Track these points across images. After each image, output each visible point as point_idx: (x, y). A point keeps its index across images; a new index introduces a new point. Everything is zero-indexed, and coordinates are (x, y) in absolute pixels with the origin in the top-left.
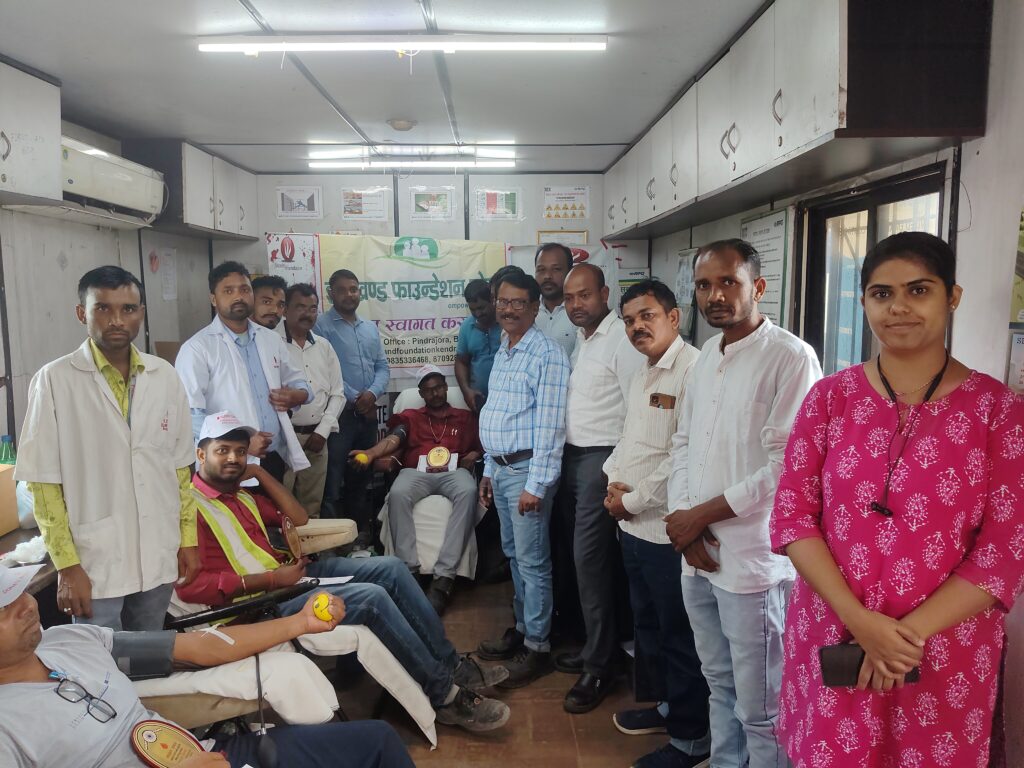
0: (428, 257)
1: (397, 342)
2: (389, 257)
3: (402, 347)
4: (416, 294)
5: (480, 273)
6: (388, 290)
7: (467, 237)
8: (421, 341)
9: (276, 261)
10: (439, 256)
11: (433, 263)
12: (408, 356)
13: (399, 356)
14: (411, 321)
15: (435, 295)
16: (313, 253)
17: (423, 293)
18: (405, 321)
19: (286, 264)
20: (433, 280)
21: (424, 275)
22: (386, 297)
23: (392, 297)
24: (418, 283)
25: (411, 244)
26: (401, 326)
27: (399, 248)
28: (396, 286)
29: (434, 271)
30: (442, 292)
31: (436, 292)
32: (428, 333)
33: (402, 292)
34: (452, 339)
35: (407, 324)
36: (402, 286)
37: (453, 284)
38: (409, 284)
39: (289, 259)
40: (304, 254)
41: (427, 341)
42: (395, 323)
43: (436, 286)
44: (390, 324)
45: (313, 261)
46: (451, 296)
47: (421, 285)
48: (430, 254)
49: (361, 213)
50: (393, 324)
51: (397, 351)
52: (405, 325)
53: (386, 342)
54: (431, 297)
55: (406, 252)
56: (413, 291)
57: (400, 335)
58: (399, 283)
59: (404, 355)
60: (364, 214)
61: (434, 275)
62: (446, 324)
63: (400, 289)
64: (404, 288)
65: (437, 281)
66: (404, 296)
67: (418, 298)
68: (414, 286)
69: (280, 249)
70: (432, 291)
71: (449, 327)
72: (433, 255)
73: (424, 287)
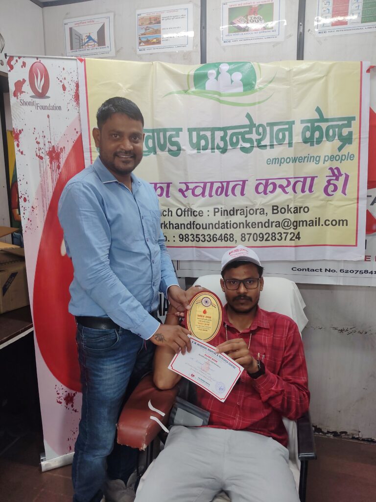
0: (241, 89)
1: (193, 213)
2: (186, 92)
3: (199, 220)
4: (222, 145)
5: (318, 110)
6: (183, 140)
7: (300, 56)
8: (226, 213)
9: (22, 97)
10: (256, 87)
11: (248, 99)
12: (206, 232)
13: (195, 232)
14: (212, 183)
15: (248, 145)
16: (77, 86)
17: (232, 144)
18: (205, 184)
19: (38, 101)
20: (247, 123)
21: (235, 117)
22: (179, 149)
23: (188, 150)
24: (224, 129)
25: (218, 73)
26: (198, 191)
27: (199, 79)
28: (194, 134)
29: (248, 110)
30: (259, 141)
31: (250, 141)
32: (235, 201)
33: (203, 143)
34: (268, 210)
35: (207, 188)
36: (202, 133)
37: (276, 128)
38: (213, 130)
39: (42, 95)
40: (64, 88)
41: (233, 212)
42: (191, 186)
43: (250, 132)
44: (184, 187)
45: (77, 97)
46: (272, 146)
47: (229, 132)
48: (245, 85)
49: (159, 42)
50: (188, 188)
51: (192, 225)
52: (204, 189)
53: (179, 212)
54: (243, 149)
55: (210, 84)
56: (218, 141)
57: (197, 203)
58: (198, 130)
59: (201, 232)
60: (163, 43)
61: (248, 116)
62: (261, 189)
63: (199, 138)
64: (205, 138)
65: (252, 125)
66: (205, 148)
67: (224, 151)
68: (219, 134)
69: (27, 79)
70: (245, 140)
71: (265, 193)
72: (248, 85)
73: (232, 135)
